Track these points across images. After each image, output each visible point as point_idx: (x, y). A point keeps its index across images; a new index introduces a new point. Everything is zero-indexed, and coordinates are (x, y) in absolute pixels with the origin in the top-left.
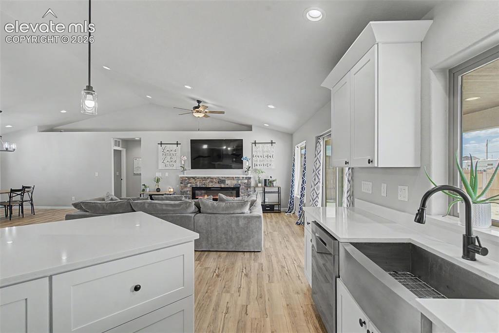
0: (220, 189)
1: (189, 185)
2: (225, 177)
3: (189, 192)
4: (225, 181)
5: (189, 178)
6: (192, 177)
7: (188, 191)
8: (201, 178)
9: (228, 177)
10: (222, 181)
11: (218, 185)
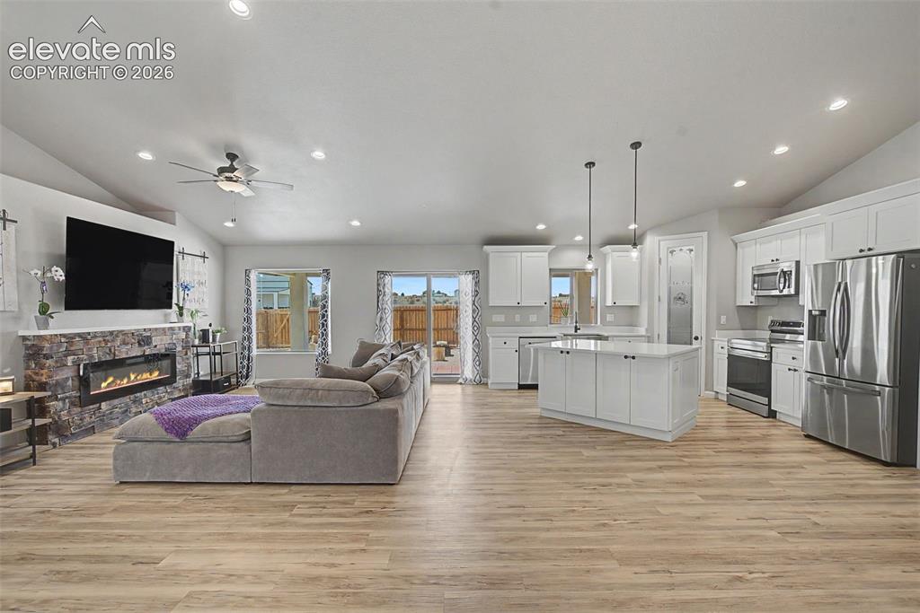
0: (142, 359)
1: (70, 359)
2: (150, 329)
3: (70, 382)
4: (149, 338)
5: (70, 338)
6: (79, 335)
7: (67, 379)
8: (103, 334)
9: (156, 329)
10: (144, 340)
11: (136, 351)
